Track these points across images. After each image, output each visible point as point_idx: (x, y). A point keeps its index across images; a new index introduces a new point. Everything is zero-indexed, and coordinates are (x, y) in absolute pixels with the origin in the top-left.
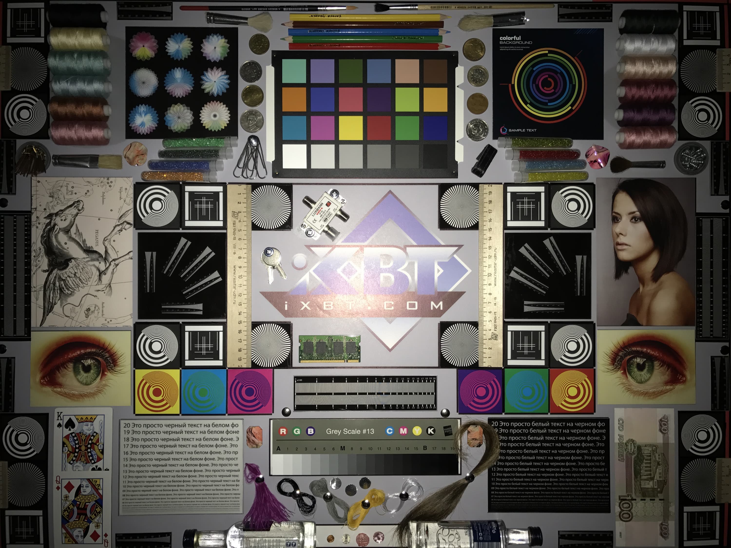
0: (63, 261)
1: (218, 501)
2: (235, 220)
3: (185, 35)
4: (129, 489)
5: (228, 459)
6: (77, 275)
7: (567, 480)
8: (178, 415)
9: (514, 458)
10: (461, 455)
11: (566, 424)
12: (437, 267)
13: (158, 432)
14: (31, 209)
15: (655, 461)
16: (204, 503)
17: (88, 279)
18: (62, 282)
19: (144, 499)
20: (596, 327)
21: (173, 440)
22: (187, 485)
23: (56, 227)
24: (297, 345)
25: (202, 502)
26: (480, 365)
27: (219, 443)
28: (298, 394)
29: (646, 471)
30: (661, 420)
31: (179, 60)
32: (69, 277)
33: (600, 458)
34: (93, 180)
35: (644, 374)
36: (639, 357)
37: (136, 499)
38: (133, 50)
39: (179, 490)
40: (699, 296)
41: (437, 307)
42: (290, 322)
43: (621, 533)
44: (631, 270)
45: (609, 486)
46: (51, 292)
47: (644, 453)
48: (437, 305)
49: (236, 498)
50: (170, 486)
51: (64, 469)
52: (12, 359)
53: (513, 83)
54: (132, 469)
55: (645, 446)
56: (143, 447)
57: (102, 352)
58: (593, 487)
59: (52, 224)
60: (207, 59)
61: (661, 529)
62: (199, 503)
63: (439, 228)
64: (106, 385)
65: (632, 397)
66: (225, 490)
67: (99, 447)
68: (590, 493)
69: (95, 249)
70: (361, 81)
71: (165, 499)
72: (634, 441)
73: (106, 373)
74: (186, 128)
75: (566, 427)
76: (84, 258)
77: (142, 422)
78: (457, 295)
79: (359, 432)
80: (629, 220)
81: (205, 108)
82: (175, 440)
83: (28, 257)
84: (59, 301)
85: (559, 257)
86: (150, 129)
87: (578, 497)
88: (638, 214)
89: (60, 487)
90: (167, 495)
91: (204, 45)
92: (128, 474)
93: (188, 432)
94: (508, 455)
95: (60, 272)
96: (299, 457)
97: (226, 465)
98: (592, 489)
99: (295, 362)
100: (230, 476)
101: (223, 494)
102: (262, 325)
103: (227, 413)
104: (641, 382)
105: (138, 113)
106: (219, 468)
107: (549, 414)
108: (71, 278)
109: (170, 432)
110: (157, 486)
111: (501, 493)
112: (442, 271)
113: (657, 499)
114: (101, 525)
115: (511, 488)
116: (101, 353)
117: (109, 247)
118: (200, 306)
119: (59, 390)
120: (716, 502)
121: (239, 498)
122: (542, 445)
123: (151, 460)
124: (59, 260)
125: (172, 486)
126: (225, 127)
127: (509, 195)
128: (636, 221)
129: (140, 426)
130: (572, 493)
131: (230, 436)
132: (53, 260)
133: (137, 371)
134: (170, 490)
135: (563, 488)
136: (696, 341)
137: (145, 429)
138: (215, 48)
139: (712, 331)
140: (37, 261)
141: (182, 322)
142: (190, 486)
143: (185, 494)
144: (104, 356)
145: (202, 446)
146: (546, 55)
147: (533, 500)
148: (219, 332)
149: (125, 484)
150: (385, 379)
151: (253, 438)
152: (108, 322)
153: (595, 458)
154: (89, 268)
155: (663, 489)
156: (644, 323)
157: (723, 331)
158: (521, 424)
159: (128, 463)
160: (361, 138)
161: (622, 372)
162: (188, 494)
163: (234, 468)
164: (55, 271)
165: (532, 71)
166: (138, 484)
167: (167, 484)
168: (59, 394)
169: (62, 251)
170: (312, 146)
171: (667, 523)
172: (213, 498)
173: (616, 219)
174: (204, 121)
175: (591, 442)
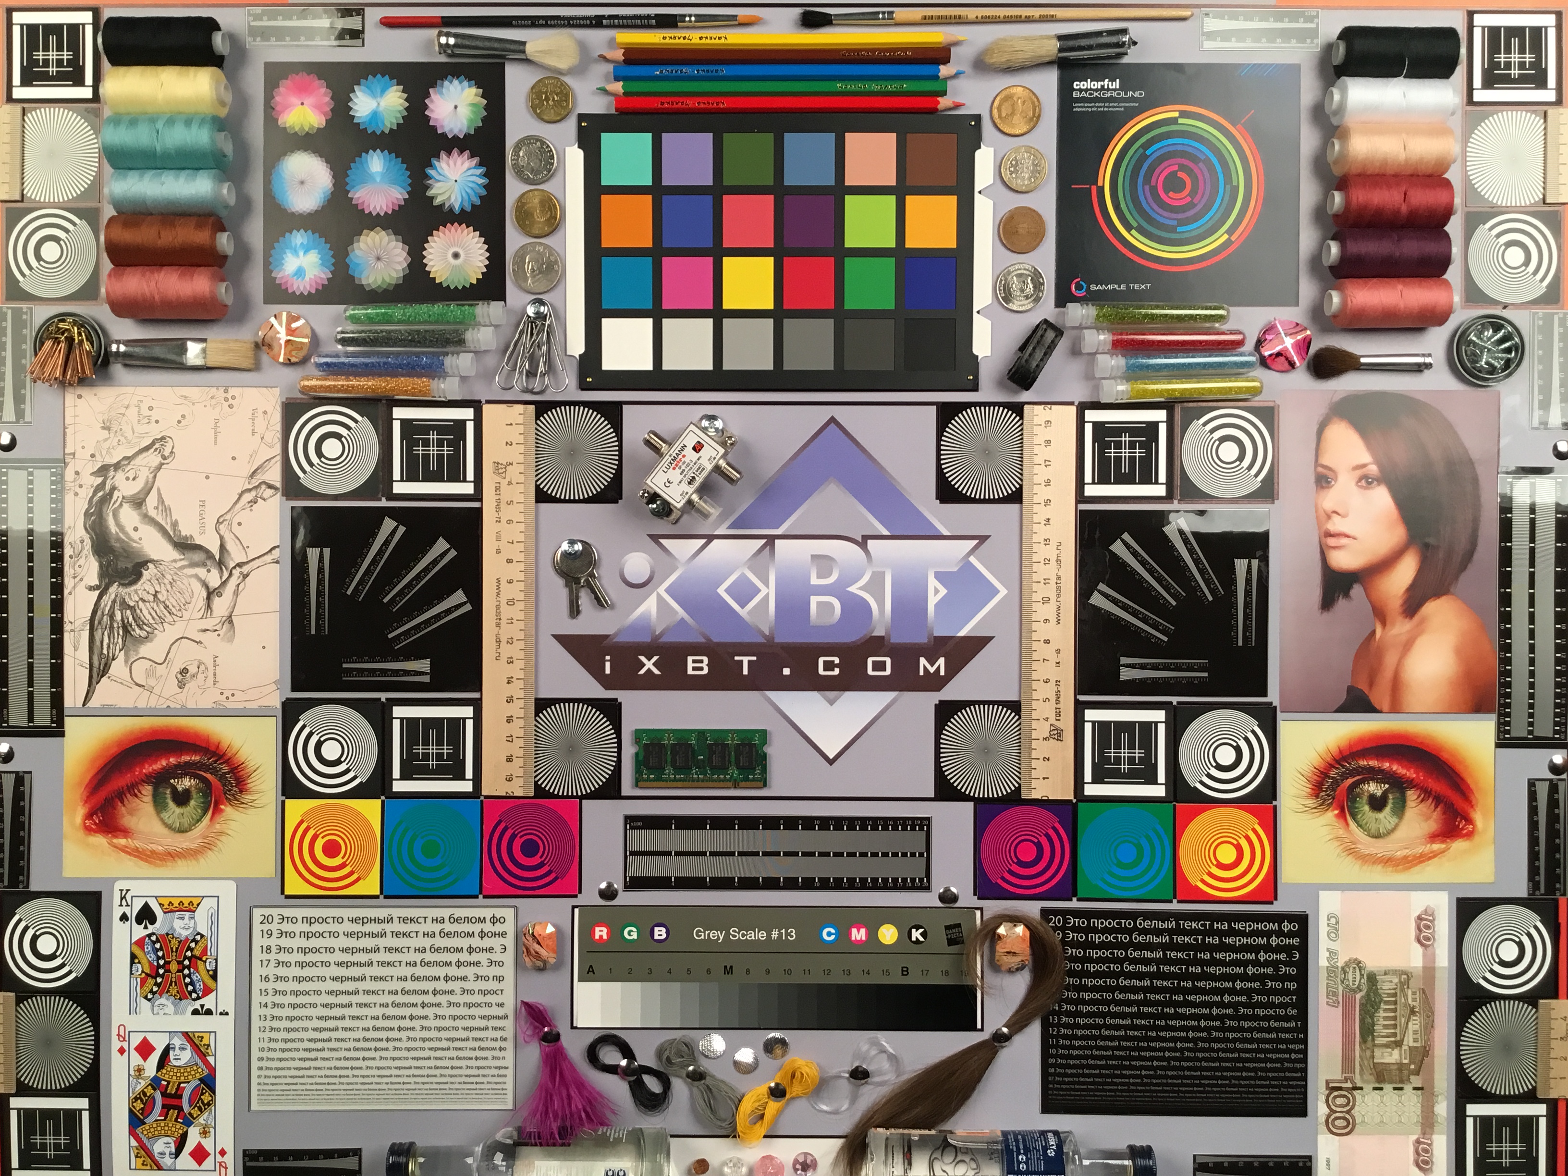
0: (130, 566)
1: (460, 1083)
2: (498, 479)
3: (391, 79)
4: (271, 1055)
5: (484, 993)
6: (159, 596)
7: (1215, 1046)
8: (377, 897)
9: (1097, 996)
10: (982, 988)
11: (1212, 925)
12: (933, 583)
13: (334, 935)
14: (64, 454)
15: (1406, 1005)
16: (432, 1086)
17: (184, 605)
18: (128, 612)
19: (303, 1077)
20: (1279, 715)
21: (365, 950)
22: (395, 1048)
23: (116, 494)
24: (629, 751)
25: (427, 1083)
26: (1025, 795)
27: (464, 957)
28: (633, 853)
29: (1386, 1027)
30: (1420, 918)
31: (378, 133)
32: (144, 601)
33: (1287, 999)
34: (194, 392)
35: (1386, 817)
36: (1373, 780)
37: (285, 1077)
38: (280, 113)
39: (378, 1058)
40: (1506, 648)
41: (932, 670)
42: (616, 700)
43: (1328, 1161)
44: (1357, 591)
45: (1305, 1060)
46: (106, 633)
47: (1381, 989)
48: (932, 666)
49: (499, 1076)
50: (357, 1049)
51: (133, 1010)
52: (27, 776)
53: (1100, 184)
54: (277, 1012)
55: (1385, 974)
56: (302, 965)
57: (215, 762)
58: (1271, 1061)
59: (108, 487)
60: (439, 132)
61: (1417, 1153)
62: (421, 1086)
63: (937, 499)
64: (222, 833)
65: (1357, 867)
66: (476, 1058)
67: (207, 964)
68: (1264, 1074)
69: (197, 543)
70: (770, 182)
71: (348, 1076)
72: (1360, 962)
73: (222, 807)
74: (394, 282)
75: (1212, 932)
76: (175, 561)
77: (300, 913)
78: (977, 644)
79: (762, 935)
80: (1353, 483)
81: (435, 238)
82: (371, 951)
83: (57, 558)
84: (122, 652)
85: (1197, 562)
86: (316, 283)
87: (1237, 1082)
88: (1373, 469)
89: (126, 1048)
90: (352, 1068)
91: (432, 101)
92: (268, 1024)
93: (397, 934)
94: (1086, 989)
95: (123, 591)
96: (635, 988)
97: (479, 1005)
98: (1269, 1065)
99: (627, 787)
100: (487, 1028)
101: (472, 1068)
102: (557, 706)
103: (481, 893)
104: (1378, 836)
105: (291, 248)
106: (463, 1011)
107: (1175, 901)
108: (147, 604)
109: (360, 935)
110: (331, 1050)
111: (1069, 1071)
112: (943, 591)
113: (1408, 1088)
114: (212, 1130)
115: (1092, 1062)
116: (211, 764)
117: (228, 538)
118: (424, 665)
119: (122, 841)
120: (1540, 1095)
121: (505, 1076)
122: (1158, 968)
123: (318, 993)
124: (122, 565)
125: (363, 1049)
126: (478, 279)
127: (1088, 429)
128: (1370, 483)
129: (293, 920)
130: (1225, 1074)
131: (487, 943)
132: (109, 565)
133: (289, 802)
134: (358, 1059)
135: (1204, 1064)
136: (1498, 745)
137: (306, 928)
138: (456, 107)
139: (1531, 724)
140: (76, 567)
141: (387, 699)
142: (400, 1049)
143: (390, 1068)
144: (218, 771)
145: (428, 964)
146: (1174, 121)
147: (1139, 1088)
148: (464, 719)
149: (262, 1045)
150: (818, 822)
151: (537, 947)
152: (227, 698)
153: (1276, 1000)
154: (185, 581)
155: (1421, 1067)
156: (1386, 707)
157: (1556, 724)
158: (1114, 924)
159: (269, 999)
160: (770, 306)
161: (1336, 812)
162: (396, 1068)
163: (496, 1011)
164: (113, 589)
165: (1144, 157)
166: (289, 1045)
167: (351, 1045)
168: (124, 851)
169: (129, 546)
170: (666, 322)
171: (1429, 1139)
172: (451, 1076)
173: (1323, 480)
174: (433, 266)
175: (1266, 964)
